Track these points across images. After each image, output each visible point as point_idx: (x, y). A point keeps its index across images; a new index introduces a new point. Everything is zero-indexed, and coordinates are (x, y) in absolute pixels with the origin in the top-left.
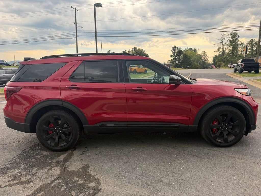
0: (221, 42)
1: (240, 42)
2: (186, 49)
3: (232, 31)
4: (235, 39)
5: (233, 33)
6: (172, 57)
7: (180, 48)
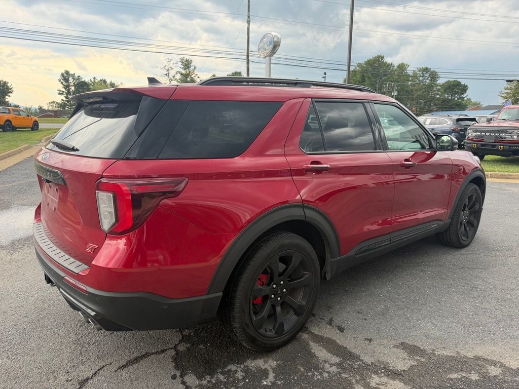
0: (166, 74)
1: (198, 77)
2: (93, 80)
3: (183, 56)
4: (190, 72)
5: (185, 59)
6: (62, 94)
7: (79, 76)
